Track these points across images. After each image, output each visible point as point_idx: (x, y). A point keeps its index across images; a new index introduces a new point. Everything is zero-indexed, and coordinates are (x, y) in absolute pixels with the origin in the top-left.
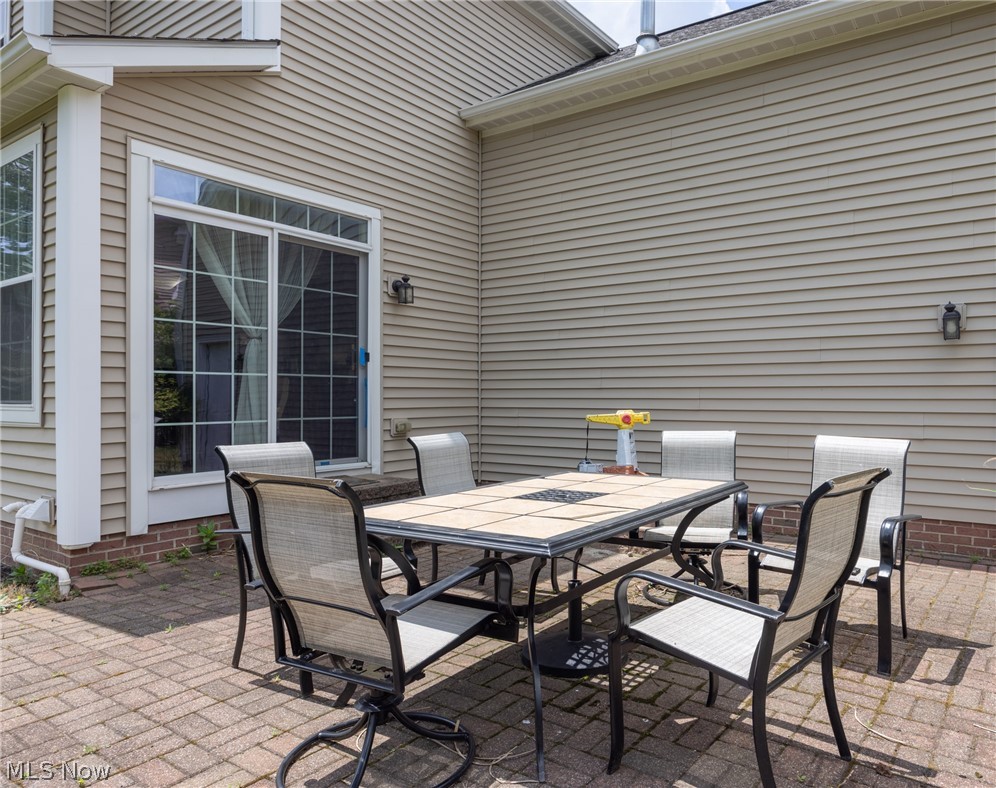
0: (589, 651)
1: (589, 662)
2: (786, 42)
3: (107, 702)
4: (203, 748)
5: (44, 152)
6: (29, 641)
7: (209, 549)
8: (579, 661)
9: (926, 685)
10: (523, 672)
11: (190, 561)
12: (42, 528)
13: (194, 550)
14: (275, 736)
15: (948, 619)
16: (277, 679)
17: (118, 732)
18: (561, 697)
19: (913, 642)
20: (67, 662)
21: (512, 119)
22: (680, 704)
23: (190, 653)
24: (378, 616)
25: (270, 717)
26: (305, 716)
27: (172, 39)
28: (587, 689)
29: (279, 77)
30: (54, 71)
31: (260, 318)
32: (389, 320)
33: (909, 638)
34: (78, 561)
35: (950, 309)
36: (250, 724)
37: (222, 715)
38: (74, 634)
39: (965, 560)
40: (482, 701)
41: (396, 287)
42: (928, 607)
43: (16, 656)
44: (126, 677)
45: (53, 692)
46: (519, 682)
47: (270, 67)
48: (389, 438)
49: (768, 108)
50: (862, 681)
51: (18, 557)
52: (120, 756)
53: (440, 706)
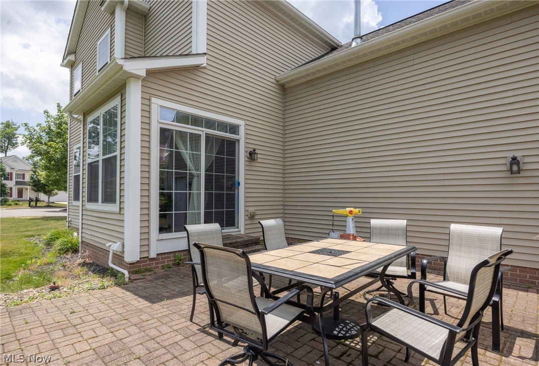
0: (343, 327)
1: (344, 333)
2: (425, 34)
3: (143, 333)
4: (180, 361)
5: (121, 105)
6: (114, 302)
7: (178, 264)
8: (339, 332)
9: (521, 360)
10: (313, 335)
11: (172, 269)
12: (119, 254)
13: (174, 265)
14: (209, 358)
15: (524, 320)
16: (208, 329)
17: (147, 349)
18: (333, 350)
19: (507, 333)
20: (128, 313)
21: (297, 79)
22: (391, 360)
23: (173, 313)
24: (256, 313)
25: (206, 348)
26: (220, 349)
27: (167, 56)
28: (344, 347)
29: (206, 68)
30: (126, 72)
31: (198, 168)
32: (248, 168)
33: (504, 331)
34: (132, 268)
35: (514, 159)
36: (198, 351)
37: (187, 345)
38: (130, 300)
39: (523, 286)
40: (296, 349)
41: (251, 154)
42: (510, 312)
43: (110, 309)
44: (150, 322)
45: (123, 327)
46: (312, 340)
47: (202, 64)
48: (247, 218)
49: (415, 66)
50: (485, 354)
51: (111, 265)
52: (148, 361)
53: (277, 350)
